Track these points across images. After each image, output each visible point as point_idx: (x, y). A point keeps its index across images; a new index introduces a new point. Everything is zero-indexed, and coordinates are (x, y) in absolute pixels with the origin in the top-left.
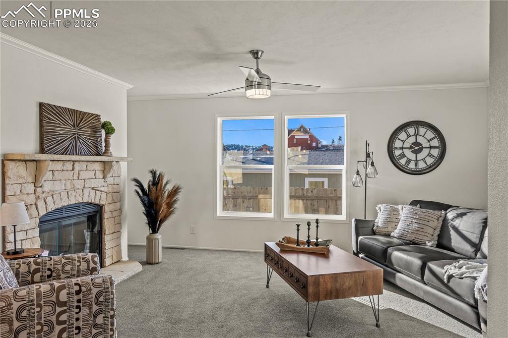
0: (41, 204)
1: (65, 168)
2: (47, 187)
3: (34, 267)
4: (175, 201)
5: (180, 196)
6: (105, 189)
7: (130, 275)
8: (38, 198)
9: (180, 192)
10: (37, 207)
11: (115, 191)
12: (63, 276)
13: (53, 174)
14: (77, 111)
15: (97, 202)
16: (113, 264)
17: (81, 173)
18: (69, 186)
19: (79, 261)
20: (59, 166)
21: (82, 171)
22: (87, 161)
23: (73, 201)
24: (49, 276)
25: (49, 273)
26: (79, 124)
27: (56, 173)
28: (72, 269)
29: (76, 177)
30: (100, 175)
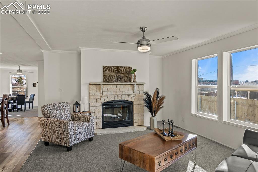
0: (102, 99)
1: (113, 87)
2: (104, 93)
3: (77, 116)
4: (162, 103)
5: (165, 101)
6: (134, 95)
7: (136, 131)
8: (101, 97)
9: (165, 99)
10: (100, 99)
11: (140, 96)
12: (82, 121)
13: (107, 89)
14: (119, 67)
15: (129, 100)
16: (138, 125)
17: (120, 89)
18: (115, 93)
19: (86, 117)
20: (110, 86)
21: (121, 89)
22: (124, 85)
23: (116, 99)
24: (79, 120)
25: (79, 119)
26: (120, 71)
27: (108, 89)
28: (84, 119)
29: (118, 90)
30: (131, 90)
